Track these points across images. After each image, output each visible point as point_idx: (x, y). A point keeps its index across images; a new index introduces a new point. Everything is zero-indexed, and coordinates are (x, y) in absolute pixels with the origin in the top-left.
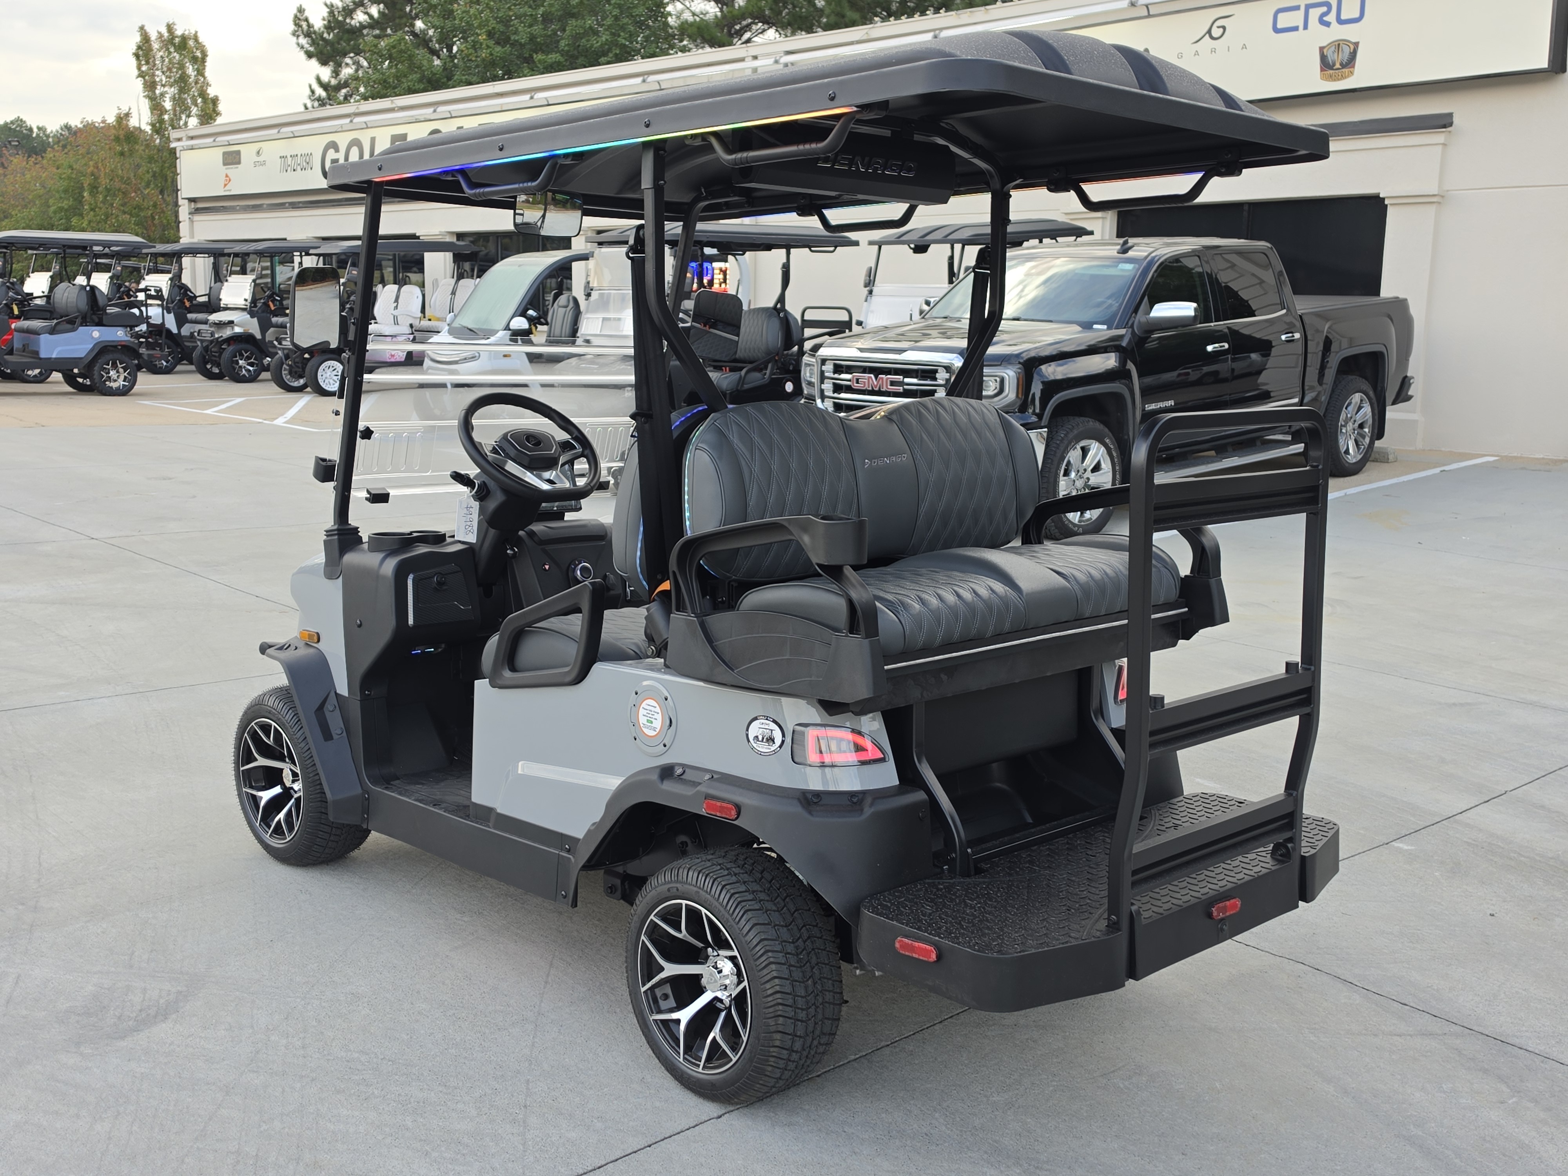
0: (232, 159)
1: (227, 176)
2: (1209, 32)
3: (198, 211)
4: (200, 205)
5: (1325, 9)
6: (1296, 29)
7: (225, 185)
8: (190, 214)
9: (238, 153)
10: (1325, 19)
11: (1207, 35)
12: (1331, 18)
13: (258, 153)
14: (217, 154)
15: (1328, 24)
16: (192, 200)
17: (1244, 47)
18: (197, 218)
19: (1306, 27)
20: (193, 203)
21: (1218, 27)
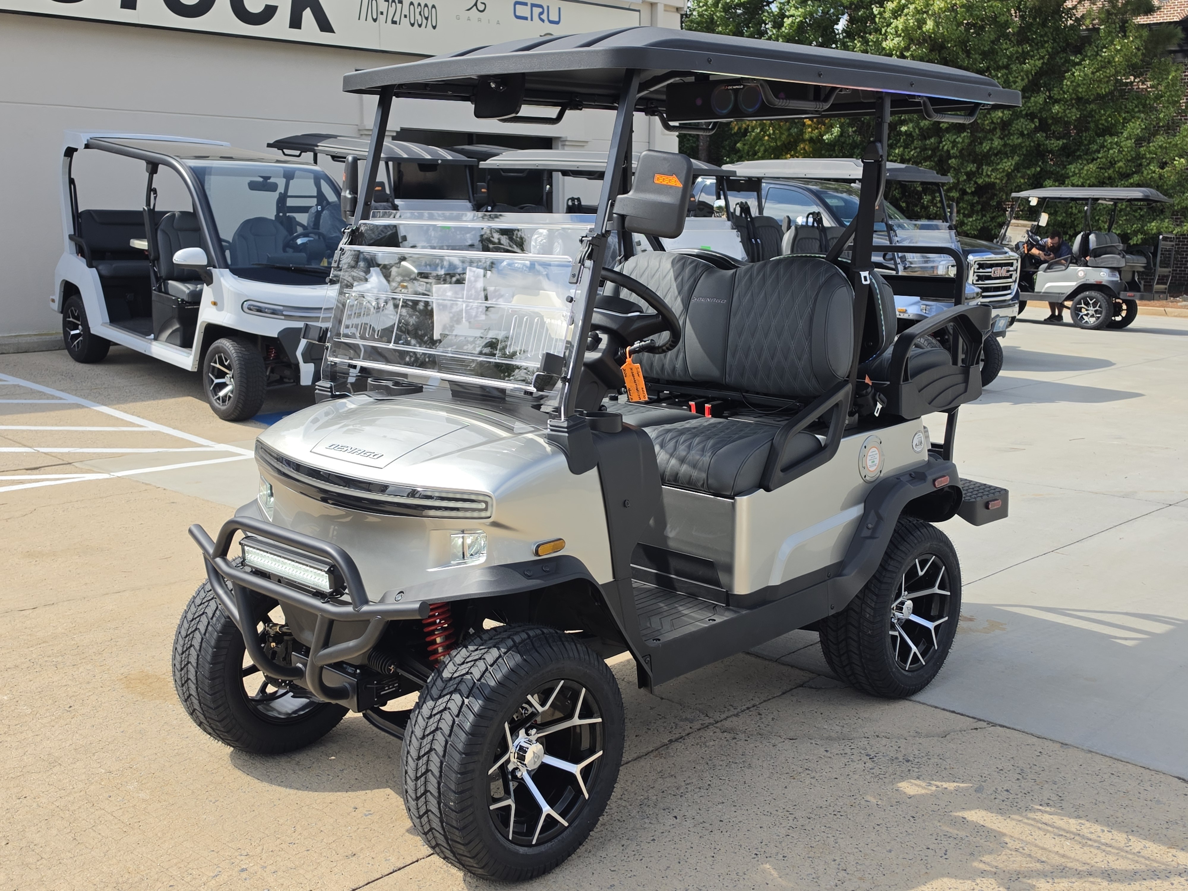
2: (476, 5)
5: (541, 10)
6: (526, 18)
10: (541, 16)
11: (475, 7)
12: (544, 17)
15: (543, 21)
17: (498, 23)
19: (532, 20)
21: (482, 3)
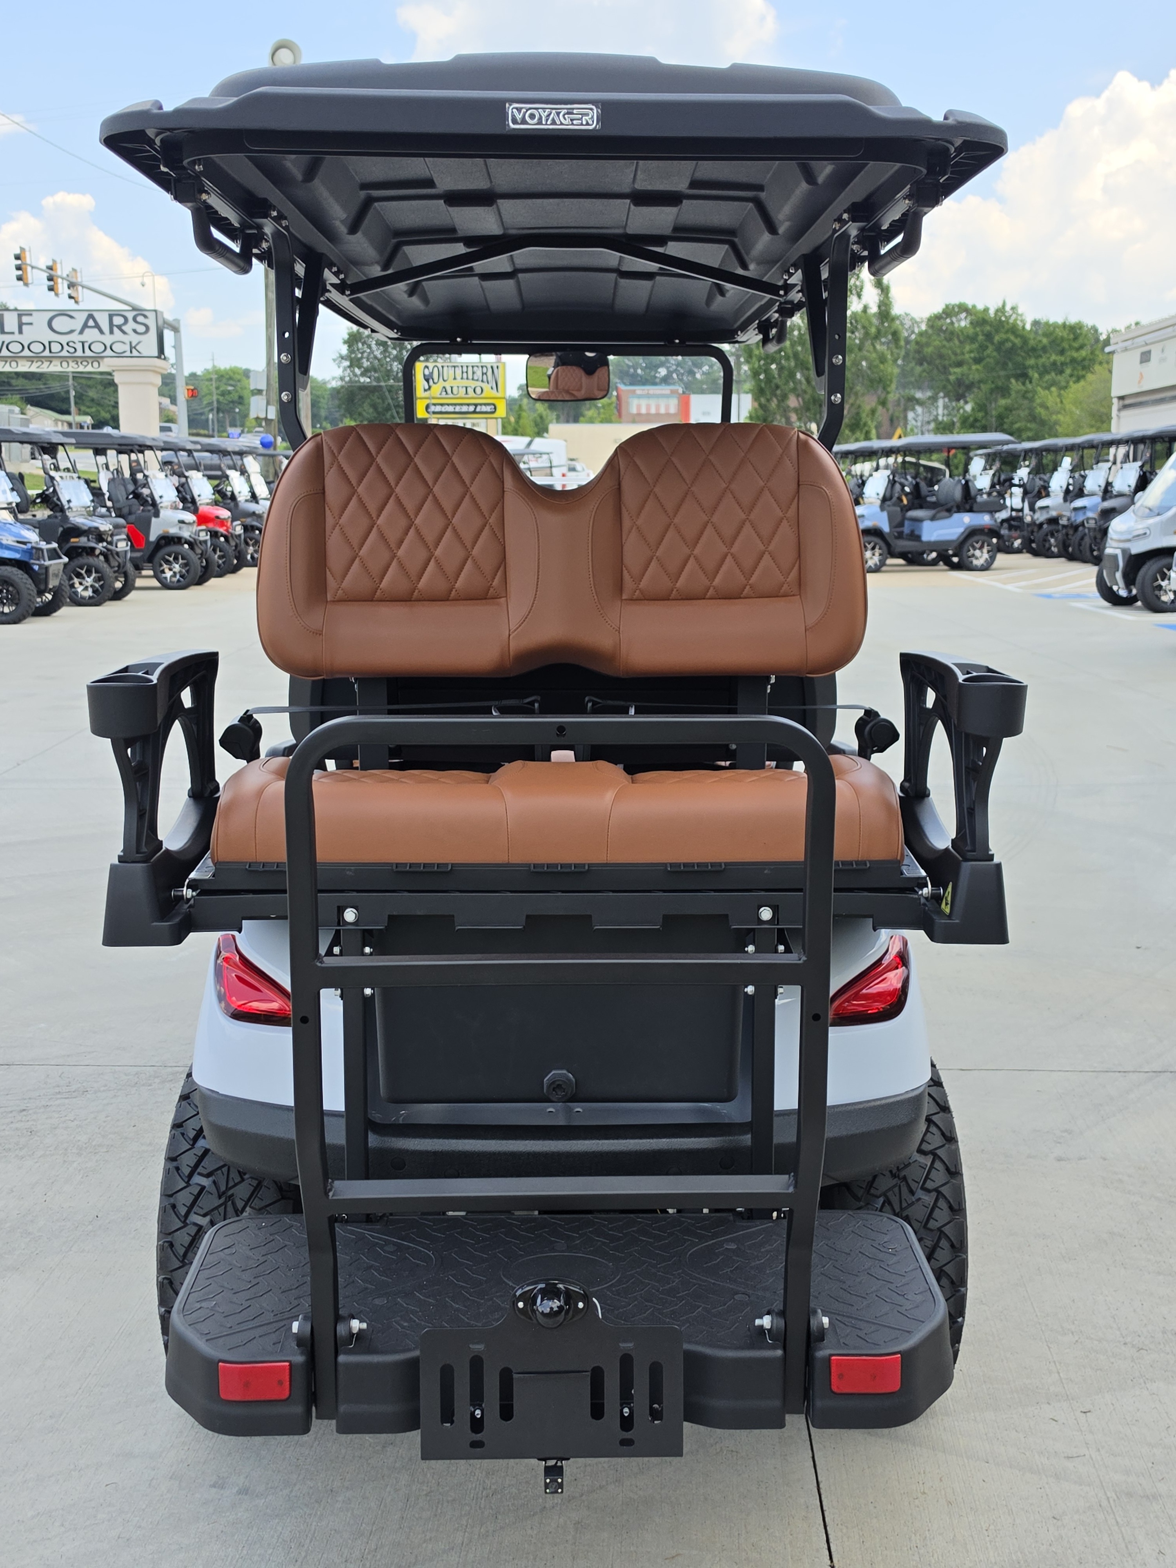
0: (1145, 357)
1: (1141, 374)
3: (1125, 407)
4: (1127, 402)
7: (1139, 382)
8: (1119, 410)
9: (1149, 352)
13: (1163, 351)
14: (1136, 355)
16: (1121, 398)
18: (1124, 413)
20: (1121, 402)
